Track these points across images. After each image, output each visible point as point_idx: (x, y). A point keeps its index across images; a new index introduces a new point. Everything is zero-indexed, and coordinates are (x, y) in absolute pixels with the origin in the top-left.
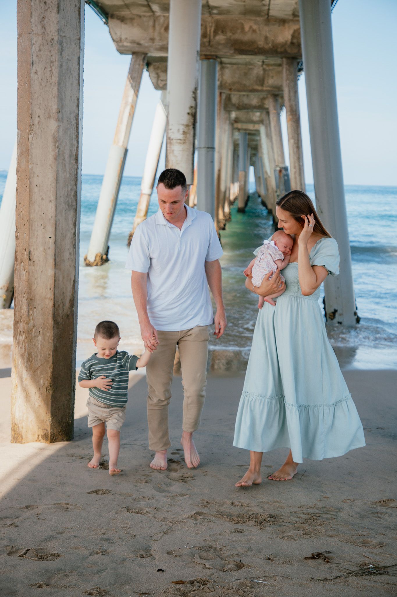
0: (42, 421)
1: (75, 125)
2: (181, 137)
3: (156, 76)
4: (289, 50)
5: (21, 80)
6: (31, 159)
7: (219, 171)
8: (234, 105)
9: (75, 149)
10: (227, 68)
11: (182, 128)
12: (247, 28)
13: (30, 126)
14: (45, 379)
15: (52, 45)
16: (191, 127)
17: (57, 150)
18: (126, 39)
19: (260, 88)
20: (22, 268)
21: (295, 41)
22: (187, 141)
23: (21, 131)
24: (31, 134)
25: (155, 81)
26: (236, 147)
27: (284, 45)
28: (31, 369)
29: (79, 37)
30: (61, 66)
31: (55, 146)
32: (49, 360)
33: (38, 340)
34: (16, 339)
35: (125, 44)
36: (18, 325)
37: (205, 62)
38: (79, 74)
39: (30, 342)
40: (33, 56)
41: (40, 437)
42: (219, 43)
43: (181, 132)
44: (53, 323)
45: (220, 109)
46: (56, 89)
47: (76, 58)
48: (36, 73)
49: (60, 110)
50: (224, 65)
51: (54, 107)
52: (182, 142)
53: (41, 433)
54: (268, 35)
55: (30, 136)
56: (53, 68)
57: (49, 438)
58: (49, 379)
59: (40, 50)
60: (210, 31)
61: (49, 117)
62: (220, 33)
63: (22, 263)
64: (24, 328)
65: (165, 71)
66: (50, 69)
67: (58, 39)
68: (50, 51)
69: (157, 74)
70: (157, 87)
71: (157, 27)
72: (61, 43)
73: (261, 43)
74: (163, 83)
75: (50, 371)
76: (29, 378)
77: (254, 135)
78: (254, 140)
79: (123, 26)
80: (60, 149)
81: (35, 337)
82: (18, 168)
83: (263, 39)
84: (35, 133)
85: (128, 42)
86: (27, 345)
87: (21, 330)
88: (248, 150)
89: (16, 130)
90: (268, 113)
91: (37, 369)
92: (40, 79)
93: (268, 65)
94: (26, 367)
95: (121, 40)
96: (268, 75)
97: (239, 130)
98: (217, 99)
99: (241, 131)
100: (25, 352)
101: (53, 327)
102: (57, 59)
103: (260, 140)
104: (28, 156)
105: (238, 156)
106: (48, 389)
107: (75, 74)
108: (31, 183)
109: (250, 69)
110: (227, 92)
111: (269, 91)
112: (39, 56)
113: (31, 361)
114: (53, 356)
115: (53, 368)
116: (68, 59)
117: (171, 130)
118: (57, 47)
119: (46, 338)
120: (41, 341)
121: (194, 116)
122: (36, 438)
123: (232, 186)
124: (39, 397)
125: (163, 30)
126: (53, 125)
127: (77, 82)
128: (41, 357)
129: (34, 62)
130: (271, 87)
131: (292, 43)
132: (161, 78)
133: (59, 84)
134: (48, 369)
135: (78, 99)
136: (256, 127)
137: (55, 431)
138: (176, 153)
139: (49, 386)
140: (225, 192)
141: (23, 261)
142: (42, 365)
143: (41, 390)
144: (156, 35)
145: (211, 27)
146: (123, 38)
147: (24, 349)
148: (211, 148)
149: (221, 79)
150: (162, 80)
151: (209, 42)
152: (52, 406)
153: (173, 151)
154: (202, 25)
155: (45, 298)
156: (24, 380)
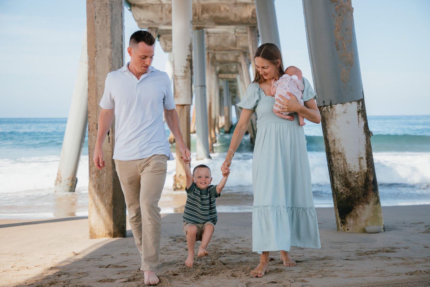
0: (108, 225)
1: (121, 51)
2: (183, 74)
3: (164, 43)
4: (251, 22)
5: (89, 27)
6: (97, 70)
7: (210, 104)
8: (218, 61)
9: (122, 64)
10: (211, 36)
11: (183, 69)
12: (222, 9)
13: (95, 52)
14: (109, 199)
15: (106, 6)
16: (189, 68)
17: (111, 65)
18: (144, 19)
19: (234, 48)
20: (93, 134)
21: (254, 16)
22: (187, 77)
23: (90, 56)
24: (96, 57)
25: (164, 47)
26: (221, 91)
27: (247, 18)
28: (100, 193)
29: (121, 2)
30: (112, 18)
31: (110, 62)
32: (110, 187)
33: (103, 176)
34: (91, 177)
35: (144, 22)
36: (92, 168)
37: (197, 31)
38: (122, 22)
39: (99, 177)
40: (96, 14)
41: (107, 234)
42: (205, 19)
43: (183, 71)
44: (112, 166)
45: (208, 63)
46: (109, 31)
47: (120, 14)
48: (98, 22)
49: (112, 43)
50: (209, 35)
51: (109, 41)
52: (184, 77)
53: (107, 232)
54: (236, 13)
55: (96, 58)
56: (108, 19)
57: (112, 235)
58: (111, 199)
59: (100, 10)
60: (199, 12)
61: (106, 46)
62: (205, 12)
63: (93, 132)
64: (95, 170)
65: (171, 40)
66: (106, 20)
67: (110, 3)
68: (105, 10)
69: (165, 42)
70: (165, 50)
71: (164, 11)
72: (111, 5)
73: (232, 18)
74: (169, 48)
75: (111, 194)
76: (99, 199)
77: (233, 82)
78: (233, 86)
79: (142, 11)
80: (113, 64)
81: (102, 174)
82: (88, 77)
83: (233, 15)
84: (98, 56)
85: (145, 21)
86: (97, 179)
87: (93, 171)
88: (230, 93)
89: (87, 56)
90: (241, 65)
91: (103, 194)
92: (100, 25)
93: (238, 33)
94: (97, 193)
95: (140, 20)
96: (239, 40)
97: (222, 79)
98: (206, 56)
99: (224, 80)
100: (96, 184)
101: (113, 168)
102: (109, 14)
103: (237, 85)
104: (95, 69)
105: (223, 98)
106: (111, 205)
107: (120, 22)
108: (97, 85)
109: (226, 36)
110: (212, 51)
111: (240, 50)
112: (99, 13)
113: (100, 189)
114: (113, 185)
115: (113, 193)
116: (115, 14)
117: (176, 70)
118: (109, 7)
119: (109, 175)
120: (106, 177)
121: (190, 61)
122: (105, 235)
123: (220, 117)
124: (106, 210)
125: (168, 13)
126: (108, 51)
127: (121, 27)
128: (106, 186)
129: (96, 17)
130: (242, 47)
131: (252, 17)
132: (168, 45)
133: (111, 28)
134: (110, 193)
135: (122, 36)
136: (234, 76)
137: (116, 231)
138: (180, 85)
139: (111, 204)
140: (215, 119)
141: (94, 130)
142: (106, 191)
143: (107, 206)
144: (164, 16)
145: (199, 9)
146: (142, 18)
147: (95, 182)
148: (203, 86)
149: (208, 44)
150: (169, 46)
151: (199, 19)
152: (113, 215)
153: (178, 83)
154: (193, 8)
155: (107, 151)
156: (96, 201)
